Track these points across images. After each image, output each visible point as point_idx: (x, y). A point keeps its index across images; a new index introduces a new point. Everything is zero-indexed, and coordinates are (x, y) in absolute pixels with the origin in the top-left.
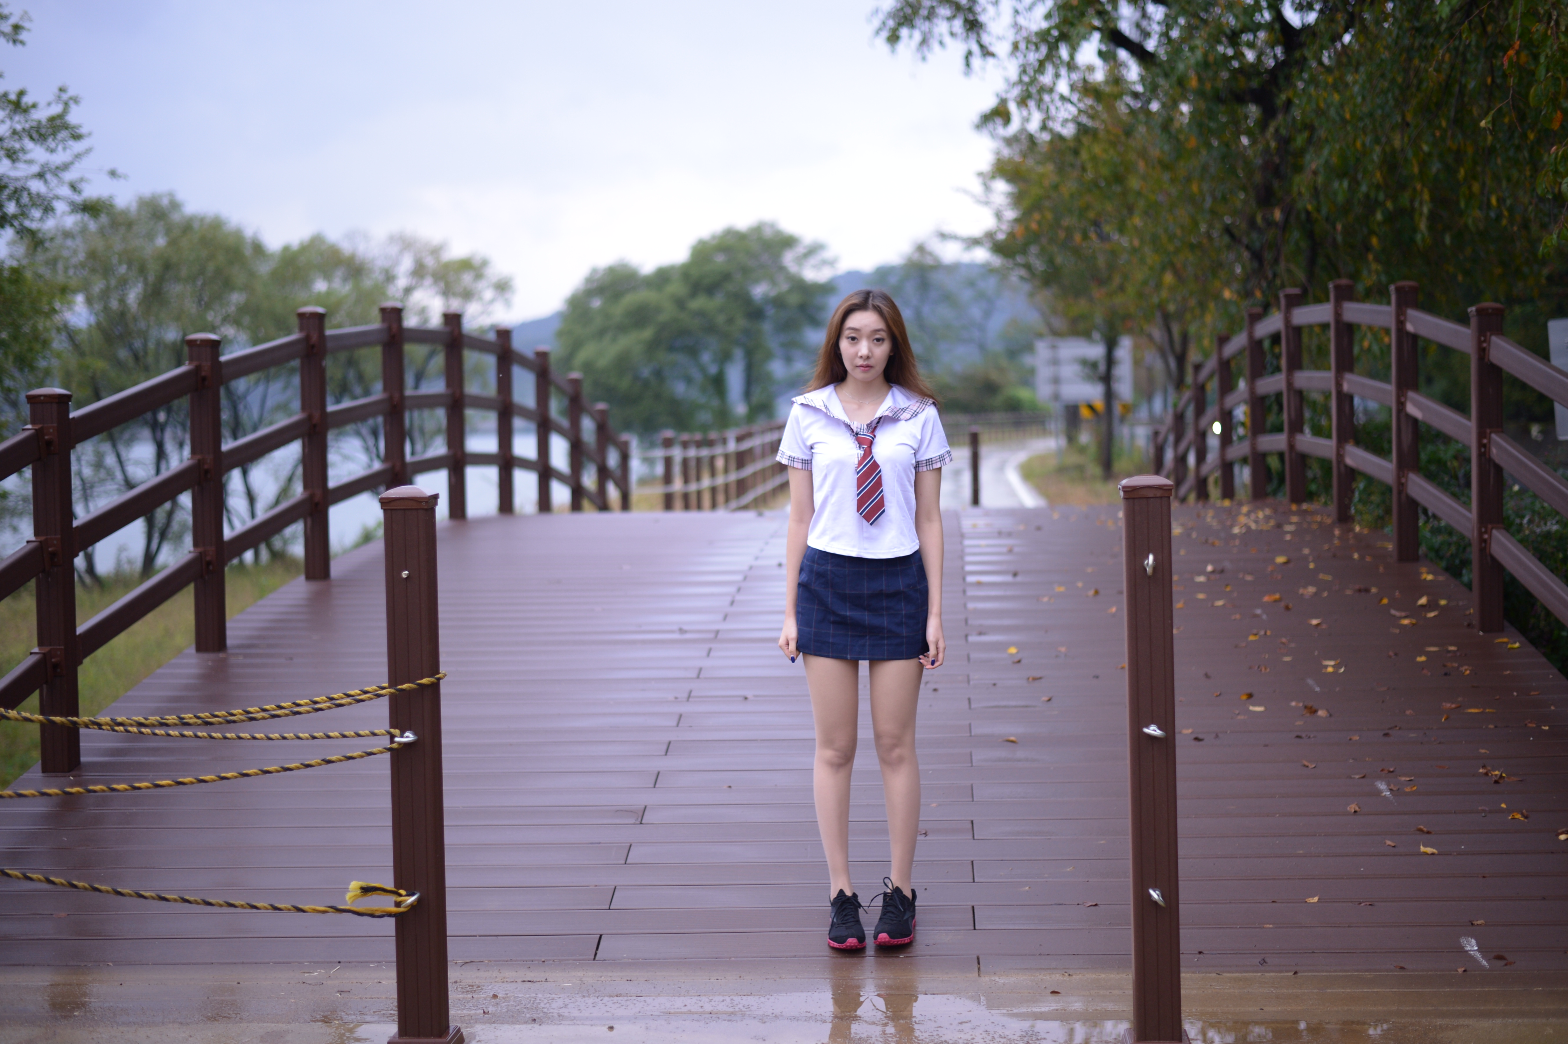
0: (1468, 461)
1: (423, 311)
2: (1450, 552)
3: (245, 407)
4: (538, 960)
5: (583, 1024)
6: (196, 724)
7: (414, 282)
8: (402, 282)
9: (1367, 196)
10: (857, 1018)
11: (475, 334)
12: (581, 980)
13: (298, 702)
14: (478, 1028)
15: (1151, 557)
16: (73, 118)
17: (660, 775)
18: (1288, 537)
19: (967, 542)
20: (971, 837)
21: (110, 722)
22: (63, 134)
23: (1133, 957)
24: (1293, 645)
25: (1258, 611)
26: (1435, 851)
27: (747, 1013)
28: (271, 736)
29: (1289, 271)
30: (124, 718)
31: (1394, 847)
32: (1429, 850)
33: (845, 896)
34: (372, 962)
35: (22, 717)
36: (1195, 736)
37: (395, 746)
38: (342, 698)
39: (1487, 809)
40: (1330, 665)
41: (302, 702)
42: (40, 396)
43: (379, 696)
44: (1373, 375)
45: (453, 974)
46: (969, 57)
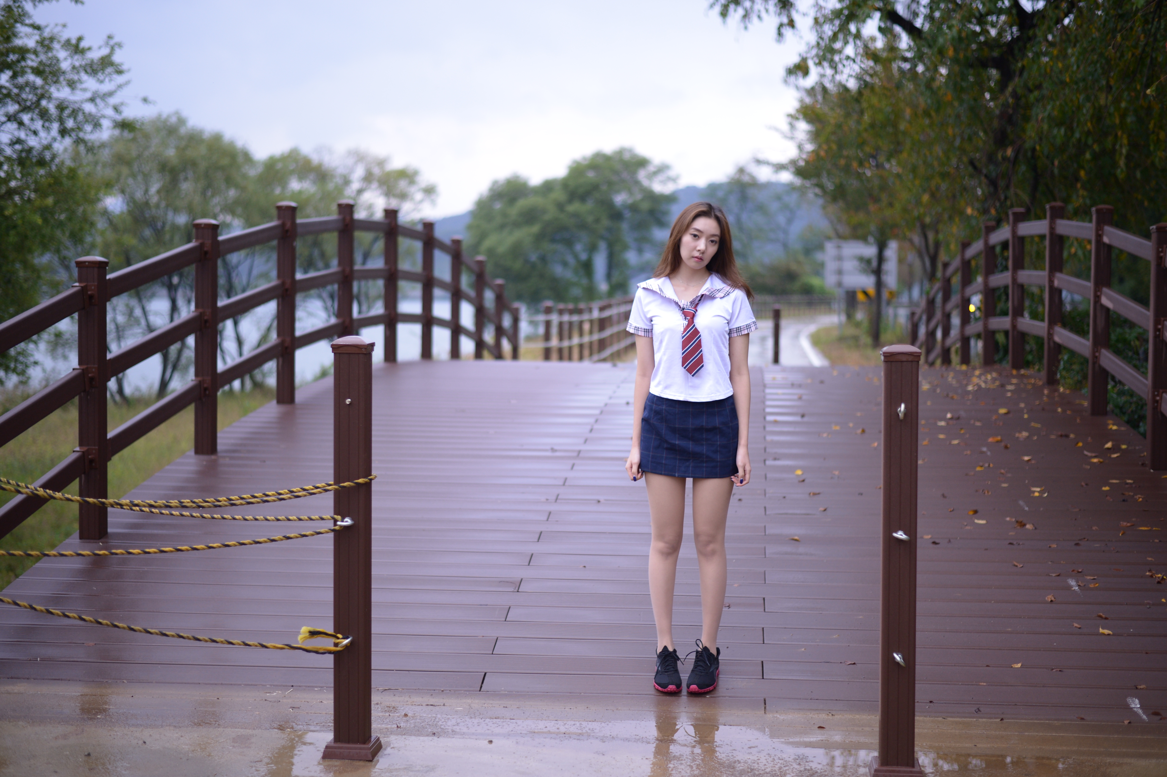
0: (1147, 341)
1: (370, 207)
2: (1131, 409)
3: (237, 275)
4: (439, 690)
5: (470, 738)
6: (191, 507)
7: (365, 185)
8: (355, 186)
9: (1079, 140)
10: (673, 741)
11: (408, 226)
12: (470, 705)
13: (267, 493)
14: (393, 738)
15: (903, 406)
16: (117, 58)
17: (533, 556)
18: (1009, 394)
19: (768, 391)
20: (763, 610)
21: (129, 504)
22: (109, 70)
23: (880, 703)
24: (1009, 475)
25: (985, 449)
26: (1110, 632)
27: (592, 734)
28: (247, 517)
29: (1016, 195)
30: (140, 501)
31: (1080, 628)
32: (1106, 632)
33: (668, 651)
34: (316, 687)
35: (65, 497)
36: (933, 540)
37: (337, 528)
38: (300, 491)
39: (1151, 602)
40: (1036, 491)
41: (270, 493)
42: (85, 262)
43: (326, 491)
44: (1078, 275)
45: (375, 698)
46: (781, 28)
